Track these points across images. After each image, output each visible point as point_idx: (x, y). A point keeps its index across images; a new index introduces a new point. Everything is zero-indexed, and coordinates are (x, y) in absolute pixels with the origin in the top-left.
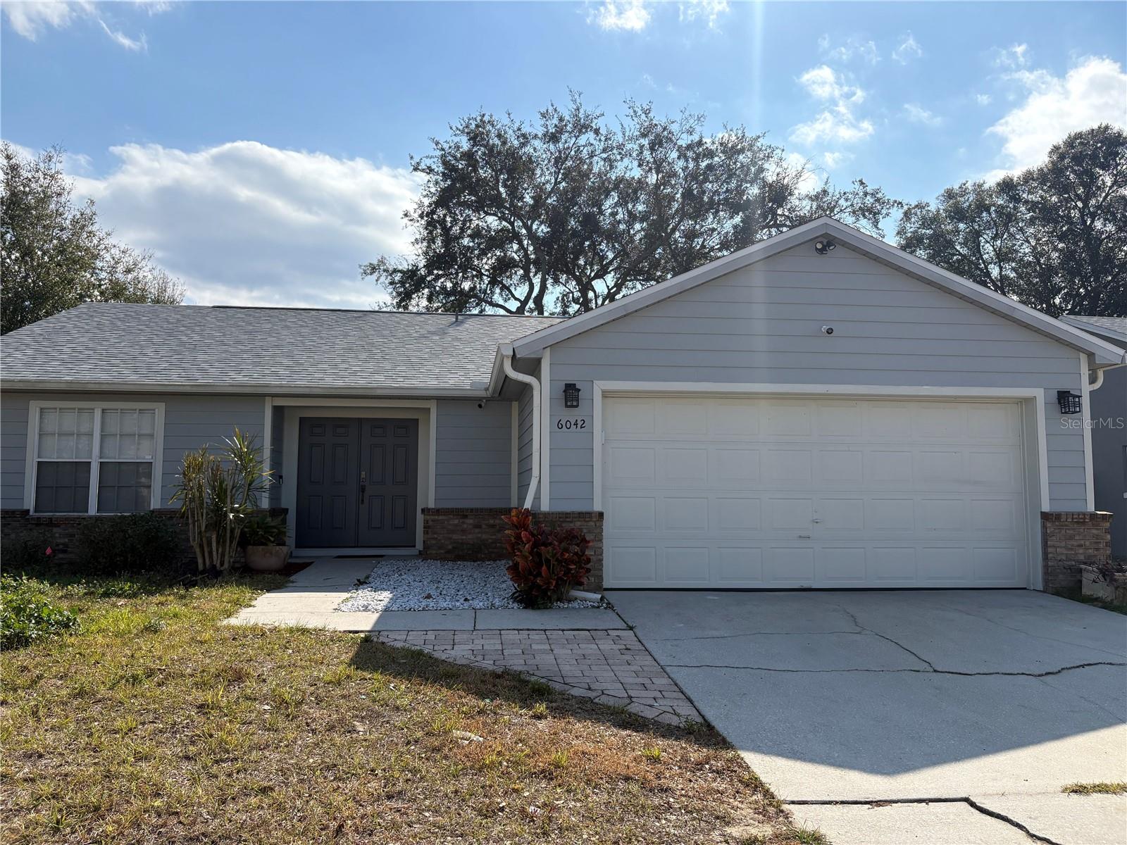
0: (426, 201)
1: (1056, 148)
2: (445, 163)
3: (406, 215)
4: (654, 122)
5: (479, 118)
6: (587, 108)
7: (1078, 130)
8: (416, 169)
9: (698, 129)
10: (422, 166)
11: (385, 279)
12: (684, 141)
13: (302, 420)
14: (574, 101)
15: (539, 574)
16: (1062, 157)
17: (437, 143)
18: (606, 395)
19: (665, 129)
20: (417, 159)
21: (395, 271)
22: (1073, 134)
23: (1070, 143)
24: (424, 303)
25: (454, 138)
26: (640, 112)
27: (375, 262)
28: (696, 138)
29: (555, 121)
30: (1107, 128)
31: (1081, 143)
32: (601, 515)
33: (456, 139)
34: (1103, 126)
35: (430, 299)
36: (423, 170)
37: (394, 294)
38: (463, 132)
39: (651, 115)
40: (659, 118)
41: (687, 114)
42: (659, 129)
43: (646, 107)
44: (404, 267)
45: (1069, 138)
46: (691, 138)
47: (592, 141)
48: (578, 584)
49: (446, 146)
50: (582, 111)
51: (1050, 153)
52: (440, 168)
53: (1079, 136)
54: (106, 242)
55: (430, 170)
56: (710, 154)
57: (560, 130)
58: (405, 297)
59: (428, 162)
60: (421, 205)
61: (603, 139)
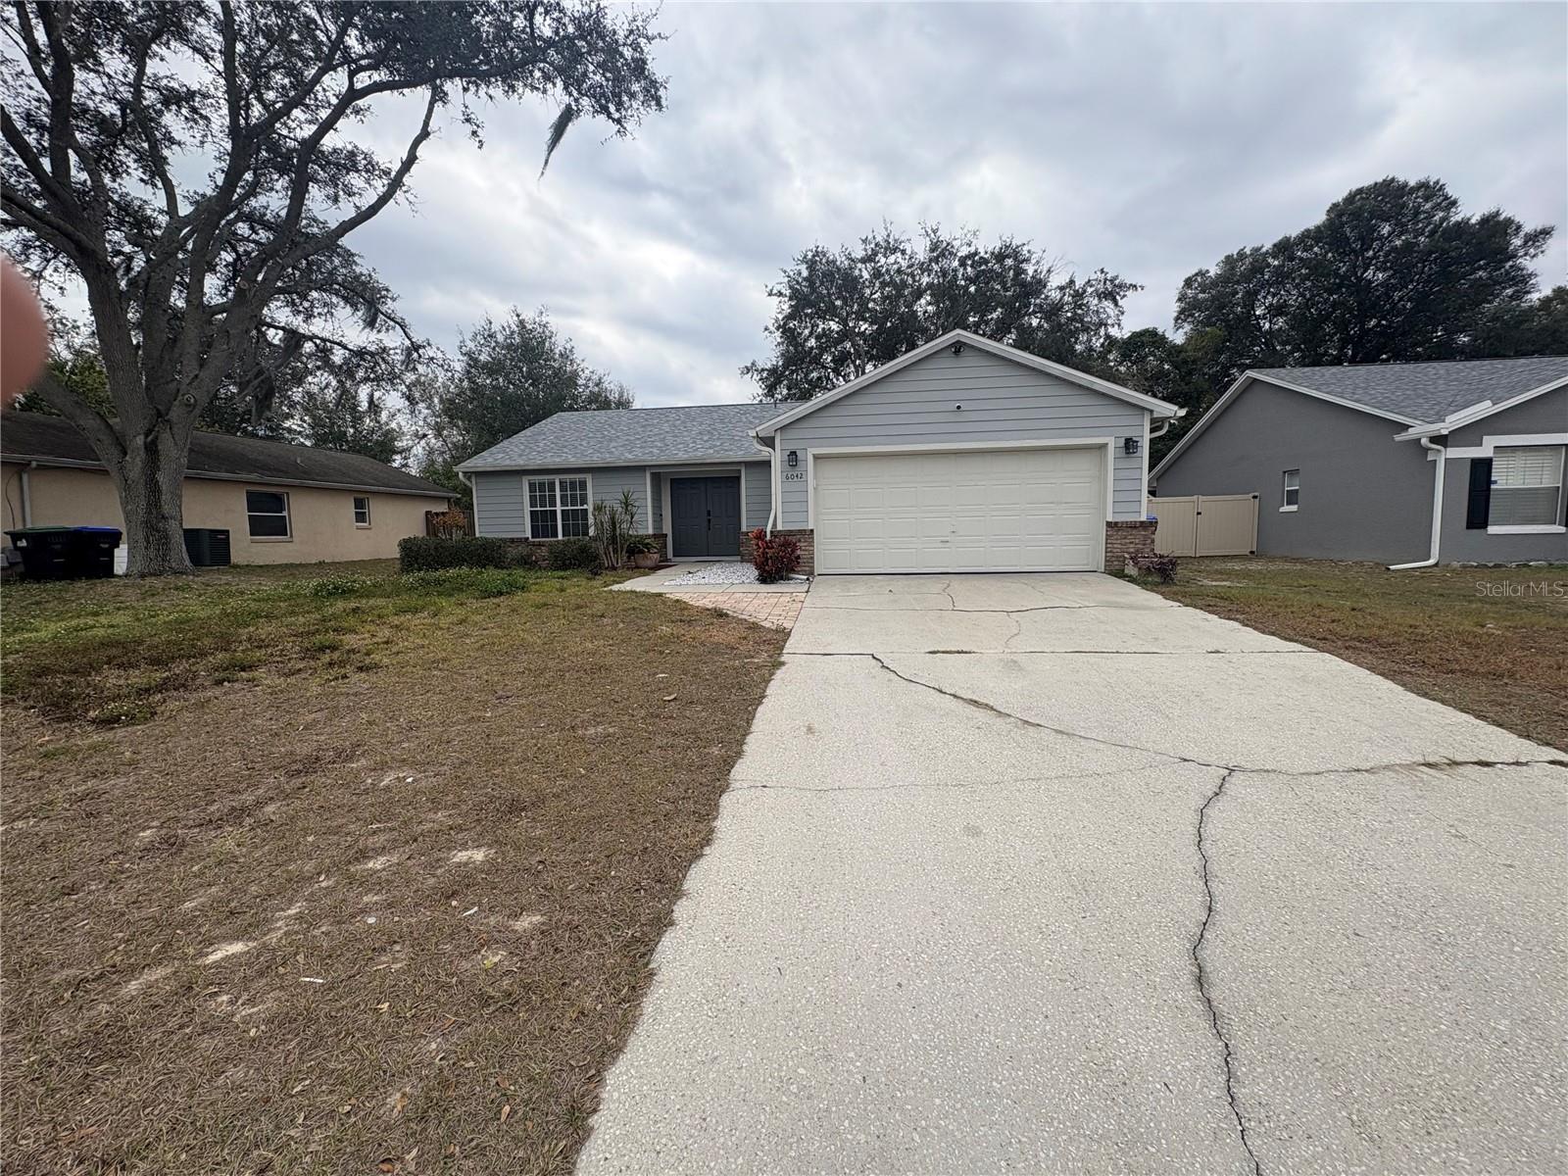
0: (780, 317)
1: (1335, 206)
2: (791, 287)
3: (766, 329)
4: (941, 239)
5: (814, 249)
6: (896, 234)
7: (1360, 186)
8: (770, 295)
9: (974, 241)
10: (775, 291)
11: (756, 377)
12: (964, 251)
13: (673, 481)
14: (886, 229)
15: (767, 564)
16: (1340, 215)
17: (785, 272)
18: (816, 457)
19: (948, 244)
20: (770, 288)
21: (763, 370)
22: (1354, 190)
23: (1350, 199)
24: (785, 392)
25: (796, 267)
26: (930, 232)
27: (749, 365)
28: (973, 250)
29: (873, 246)
30: (1393, 180)
31: (1362, 198)
32: (812, 531)
33: (798, 268)
34: (1389, 179)
35: (789, 389)
36: (776, 294)
37: (763, 386)
38: (802, 262)
39: (938, 234)
40: (944, 235)
41: (965, 231)
42: (945, 244)
43: (935, 228)
44: (769, 366)
45: (1350, 194)
46: (969, 249)
47: (899, 260)
48: (793, 571)
49: (791, 274)
50: (891, 236)
51: (1328, 211)
52: (788, 292)
53: (1360, 191)
54: (582, 366)
55: (780, 294)
56: (985, 261)
57: (875, 253)
58: (771, 390)
59: (779, 287)
60: (777, 320)
61: (907, 257)
